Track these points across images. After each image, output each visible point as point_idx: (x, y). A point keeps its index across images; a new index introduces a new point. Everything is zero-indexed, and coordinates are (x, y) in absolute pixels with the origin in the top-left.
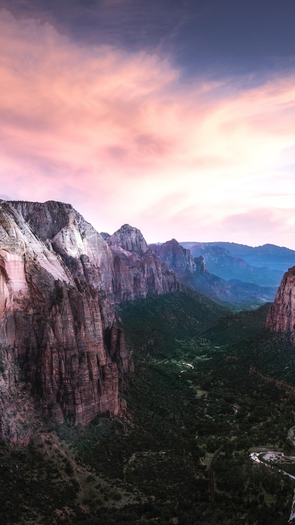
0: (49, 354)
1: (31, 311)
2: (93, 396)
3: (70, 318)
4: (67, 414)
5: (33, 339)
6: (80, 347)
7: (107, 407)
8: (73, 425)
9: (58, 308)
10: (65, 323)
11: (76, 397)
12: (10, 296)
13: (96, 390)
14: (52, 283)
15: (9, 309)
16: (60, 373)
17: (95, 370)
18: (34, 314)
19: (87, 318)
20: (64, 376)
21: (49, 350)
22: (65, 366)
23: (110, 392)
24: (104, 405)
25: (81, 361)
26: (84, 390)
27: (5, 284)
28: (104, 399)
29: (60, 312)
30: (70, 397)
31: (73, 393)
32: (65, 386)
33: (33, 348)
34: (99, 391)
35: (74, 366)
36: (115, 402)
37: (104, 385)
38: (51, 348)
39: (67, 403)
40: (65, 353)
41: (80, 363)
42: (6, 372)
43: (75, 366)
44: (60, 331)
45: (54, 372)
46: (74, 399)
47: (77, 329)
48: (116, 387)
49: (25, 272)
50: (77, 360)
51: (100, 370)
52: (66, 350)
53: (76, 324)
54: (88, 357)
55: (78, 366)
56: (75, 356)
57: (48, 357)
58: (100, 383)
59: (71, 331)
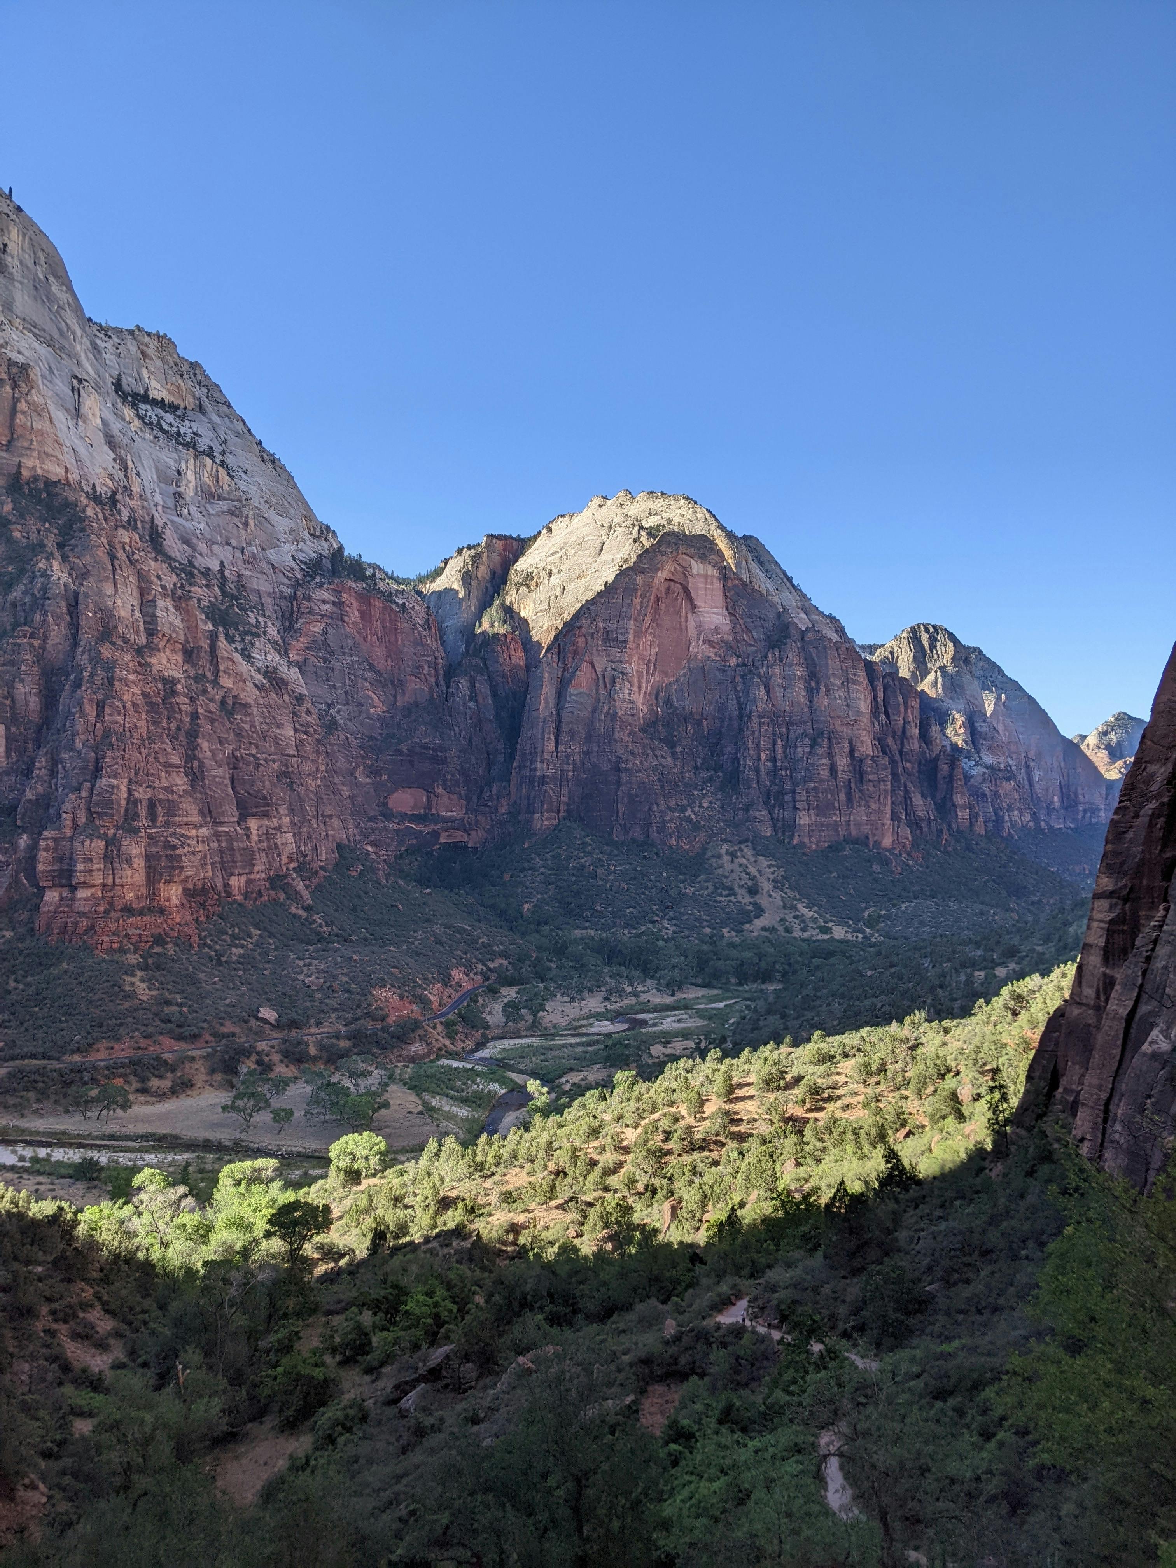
0: (756, 727)
1: (733, 661)
2: (837, 804)
3: (799, 671)
4: (780, 824)
5: (733, 705)
6: (818, 722)
7: (866, 829)
8: (789, 843)
9: (777, 653)
10: (789, 679)
11: (798, 798)
12: (699, 635)
13: (843, 797)
14: (772, 616)
15: (696, 656)
16: (774, 760)
17: (843, 762)
18: (738, 665)
19: (834, 675)
20: (779, 764)
21: (755, 720)
22: (785, 747)
23: (874, 806)
24: (858, 825)
25: (814, 744)
26: (815, 788)
27: (690, 616)
28: (860, 815)
29: (781, 660)
30: (788, 798)
31: (793, 792)
32: (781, 780)
33: (731, 719)
34: (849, 799)
35: (800, 750)
36: (883, 825)
37: (860, 791)
38: (760, 717)
39: (782, 806)
40: (788, 729)
41: (812, 748)
42: (679, 749)
43: (802, 749)
44: (778, 693)
45: (763, 757)
46: (795, 801)
47: (811, 692)
48: (886, 797)
49: (725, 596)
50: (807, 741)
51: (855, 766)
52: (789, 724)
53: (813, 684)
54: (829, 739)
55: (807, 749)
56: (804, 735)
57: (753, 731)
58: (853, 785)
59: (799, 693)
